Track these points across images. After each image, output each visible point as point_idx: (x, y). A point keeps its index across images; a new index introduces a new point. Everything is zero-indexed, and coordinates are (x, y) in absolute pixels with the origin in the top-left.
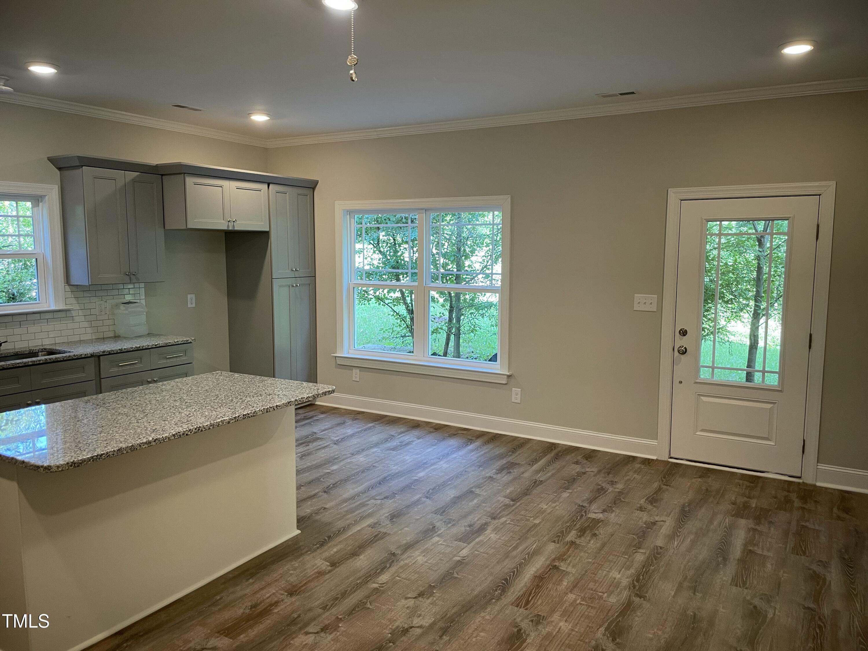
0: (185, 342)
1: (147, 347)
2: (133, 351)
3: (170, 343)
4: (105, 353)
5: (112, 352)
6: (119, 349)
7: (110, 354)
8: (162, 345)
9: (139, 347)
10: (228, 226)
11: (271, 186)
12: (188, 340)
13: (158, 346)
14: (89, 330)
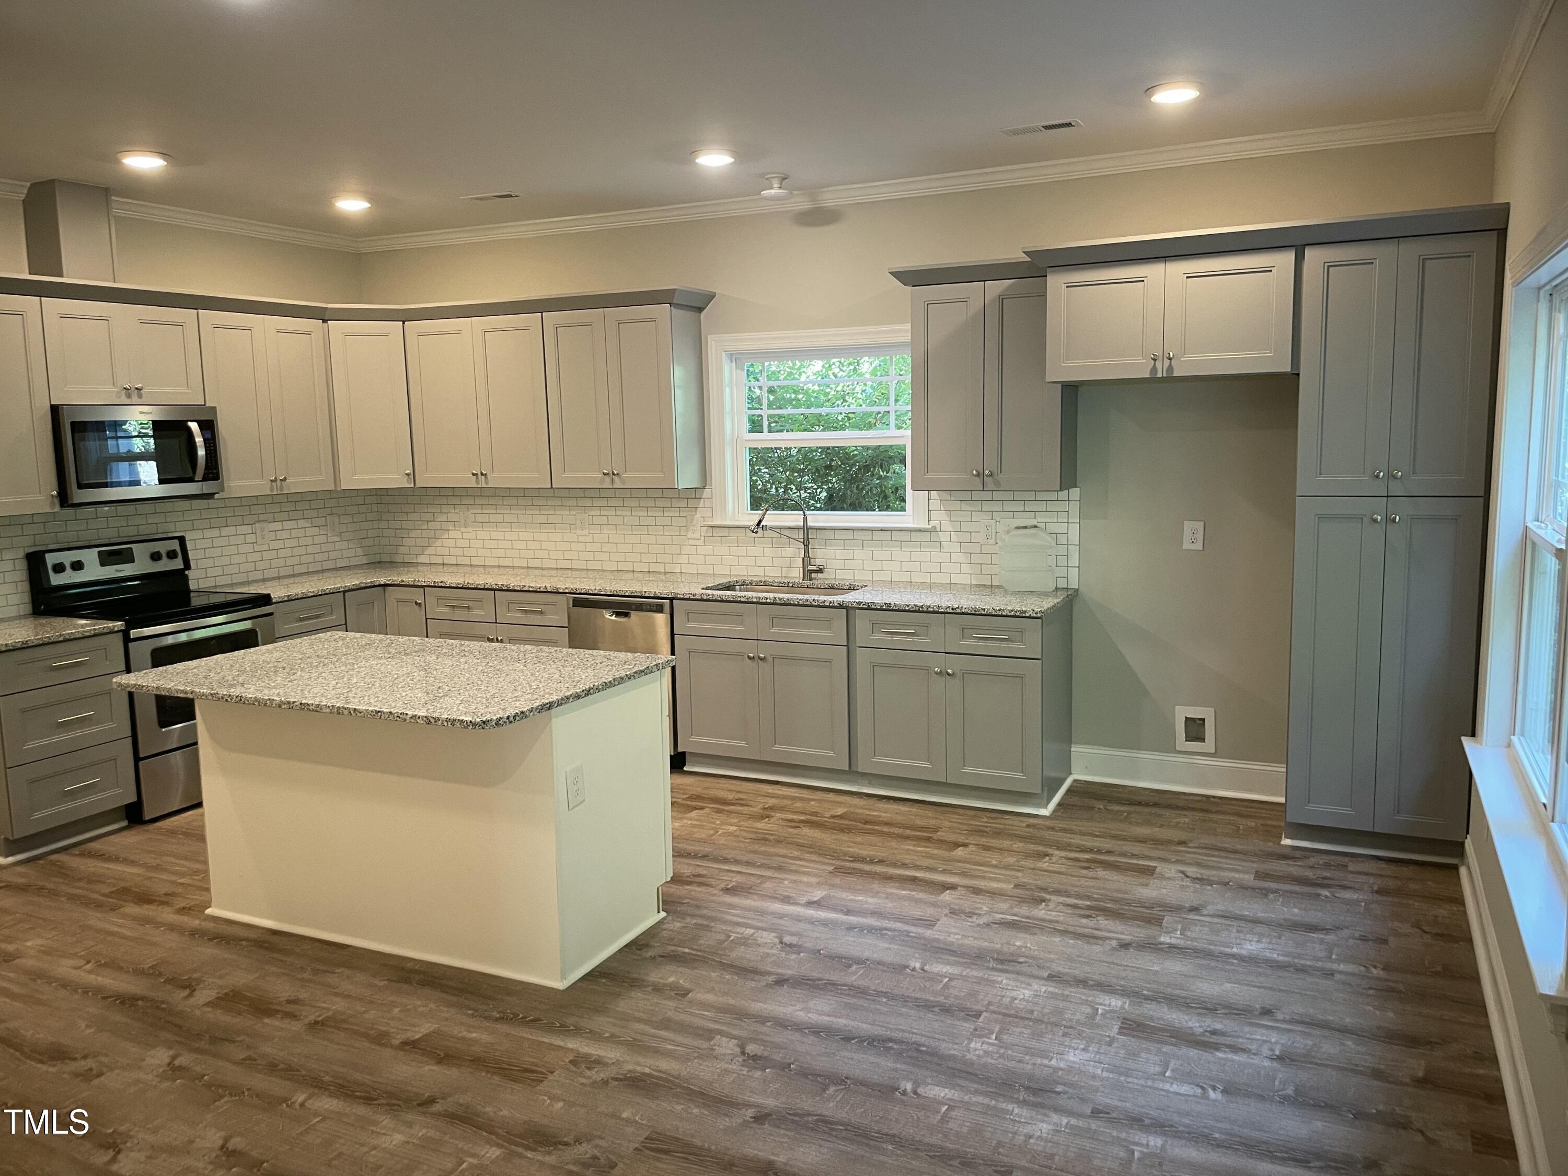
0: (1018, 614)
1: (936, 609)
2: (909, 611)
3: (984, 610)
4: (861, 606)
5: (873, 607)
6: (885, 604)
7: (869, 609)
8: (966, 610)
9: (922, 607)
10: (1154, 369)
11: (1309, 253)
12: (1025, 612)
13: (958, 611)
14: (966, 568)
